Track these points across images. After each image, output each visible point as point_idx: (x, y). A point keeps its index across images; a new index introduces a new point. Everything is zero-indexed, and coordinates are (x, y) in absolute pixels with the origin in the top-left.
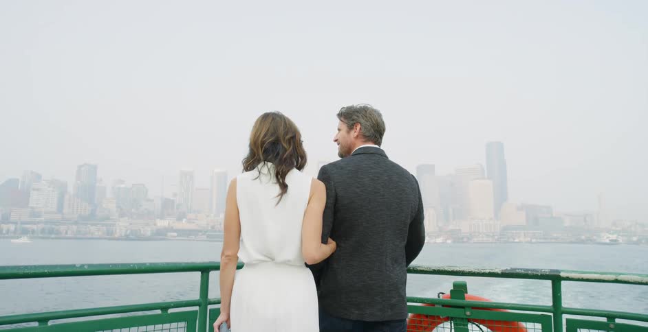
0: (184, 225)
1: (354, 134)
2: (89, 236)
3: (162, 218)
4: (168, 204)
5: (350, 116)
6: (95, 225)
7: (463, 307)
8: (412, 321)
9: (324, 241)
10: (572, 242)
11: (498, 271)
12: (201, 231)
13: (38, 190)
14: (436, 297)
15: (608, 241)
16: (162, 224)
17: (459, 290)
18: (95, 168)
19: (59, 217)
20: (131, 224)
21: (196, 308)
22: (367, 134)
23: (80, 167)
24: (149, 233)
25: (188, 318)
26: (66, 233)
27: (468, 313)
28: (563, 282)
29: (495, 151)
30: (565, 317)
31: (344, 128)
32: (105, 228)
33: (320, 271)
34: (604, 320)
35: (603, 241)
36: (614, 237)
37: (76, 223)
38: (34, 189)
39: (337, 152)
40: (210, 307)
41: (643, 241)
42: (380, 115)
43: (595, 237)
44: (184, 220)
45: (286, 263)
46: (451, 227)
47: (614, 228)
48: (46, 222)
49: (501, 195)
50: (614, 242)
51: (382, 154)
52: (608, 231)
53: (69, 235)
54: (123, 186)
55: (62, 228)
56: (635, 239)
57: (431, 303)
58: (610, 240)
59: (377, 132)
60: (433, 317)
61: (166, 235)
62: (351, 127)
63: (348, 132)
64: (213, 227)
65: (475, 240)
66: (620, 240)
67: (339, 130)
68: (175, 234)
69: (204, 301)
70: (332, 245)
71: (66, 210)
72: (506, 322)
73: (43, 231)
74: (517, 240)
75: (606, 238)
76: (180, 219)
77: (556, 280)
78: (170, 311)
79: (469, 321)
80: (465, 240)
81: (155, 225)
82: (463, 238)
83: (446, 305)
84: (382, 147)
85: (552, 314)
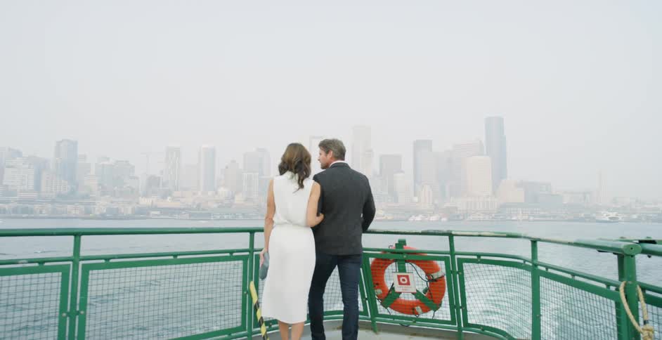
0: (168, 203)
1: (329, 156)
2: (64, 215)
3: (146, 195)
4: (153, 182)
5: (326, 146)
6: (73, 204)
7: (402, 253)
8: (374, 263)
9: (318, 215)
10: (569, 220)
11: (420, 231)
12: (184, 209)
13: (12, 167)
14: (387, 248)
15: (607, 219)
16: (144, 202)
17: (402, 243)
18: (75, 144)
19: (35, 195)
20: (112, 202)
21: (248, 253)
22: (337, 155)
23: (59, 143)
24: (130, 212)
25: (244, 258)
26: (41, 212)
27: (405, 256)
28: (454, 237)
29: (495, 127)
30: (456, 257)
31: (323, 153)
32: (82, 207)
33: (316, 230)
34: (476, 257)
35: (604, 219)
36: (613, 215)
37: (53, 202)
38: (9, 167)
39: (320, 166)
40: (255, 253)
41: (643, 219)
42: (342, 144)
43: (594, 215)
44: (169, 198)
45: (298, 225)
46: (447, 205)
47: (614, 206)
48: (20, 202)
49: (500, 172)
50: (613, 220)
51: (346, 166)
52: (608, 209)
53: (45, 214)
54: (106, 163)
55: (37, 207)
56: (635, 217)
57: (385, 251)
58: (610, 218)
59: (341, 153)
60: (385, 260)
61: (148, 214)
62: (327, 152)
63: (326, 156)
64: (199, 205)
65: (471, 218)
66: (620, 218)
67: (320, 154)
68: (158, 213)
69: (252, 250)
70: (322, 216)
71: (43, 188)
72: (426, 261)
73: (15, 210)
74: (514, 218)
75: (605, 216)
76: (164, 197)
77: (451, 236)
78: (234, 254)
79: (407, 261)
80: (461, 218)
81: (138, 203)
82: (458, 216)
83: (393, 252)
84: (346, 161)
85: (449, 255)
